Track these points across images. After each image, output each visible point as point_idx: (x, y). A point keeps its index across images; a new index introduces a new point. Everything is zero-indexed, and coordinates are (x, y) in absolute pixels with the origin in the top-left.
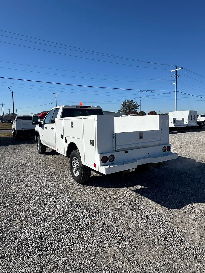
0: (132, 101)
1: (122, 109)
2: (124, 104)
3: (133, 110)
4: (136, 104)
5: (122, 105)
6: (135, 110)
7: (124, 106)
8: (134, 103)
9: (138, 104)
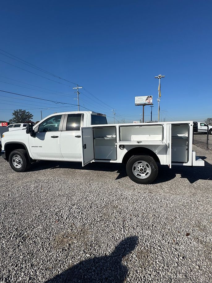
0: (24, 111)
1: (14, 119)
2: (16, 113)
3: (27, 120)
4: (30, 114)
5: (13, 114)
6: (28, 120)
7: (16, 116)
8: (27, 113)
9: (31, 115)
